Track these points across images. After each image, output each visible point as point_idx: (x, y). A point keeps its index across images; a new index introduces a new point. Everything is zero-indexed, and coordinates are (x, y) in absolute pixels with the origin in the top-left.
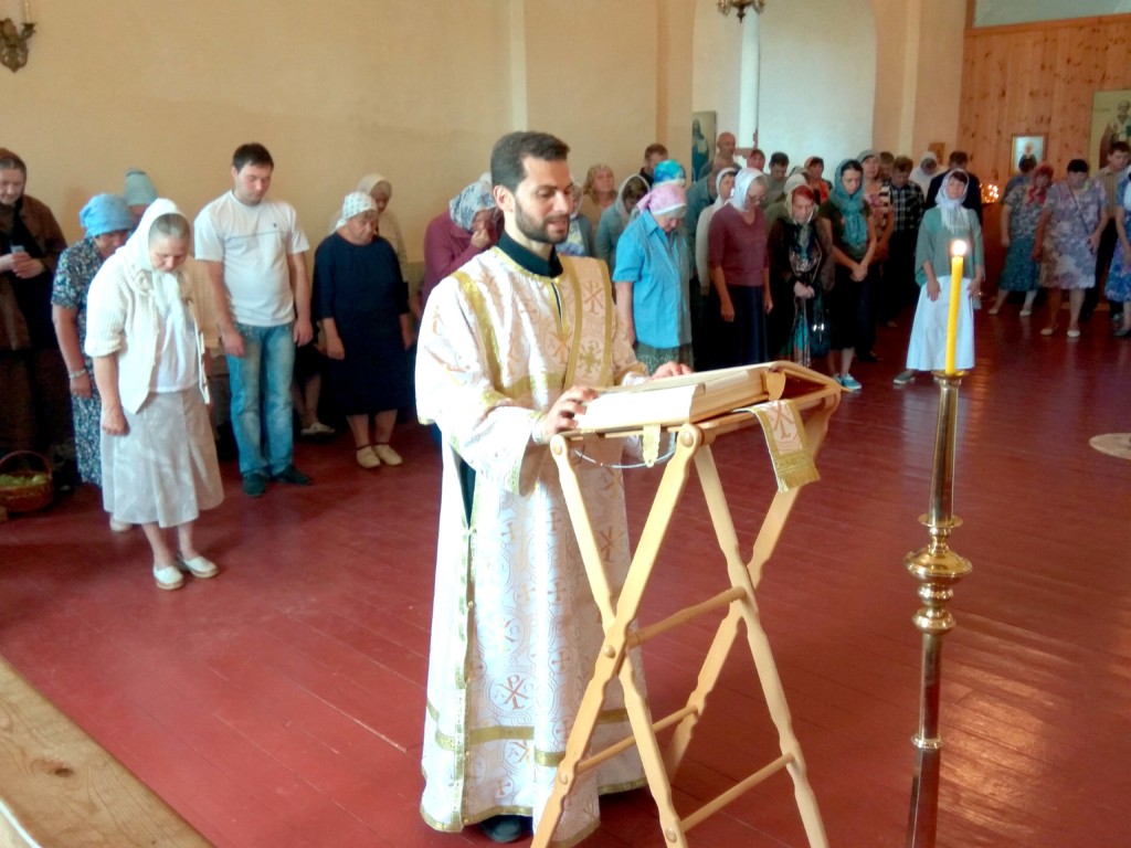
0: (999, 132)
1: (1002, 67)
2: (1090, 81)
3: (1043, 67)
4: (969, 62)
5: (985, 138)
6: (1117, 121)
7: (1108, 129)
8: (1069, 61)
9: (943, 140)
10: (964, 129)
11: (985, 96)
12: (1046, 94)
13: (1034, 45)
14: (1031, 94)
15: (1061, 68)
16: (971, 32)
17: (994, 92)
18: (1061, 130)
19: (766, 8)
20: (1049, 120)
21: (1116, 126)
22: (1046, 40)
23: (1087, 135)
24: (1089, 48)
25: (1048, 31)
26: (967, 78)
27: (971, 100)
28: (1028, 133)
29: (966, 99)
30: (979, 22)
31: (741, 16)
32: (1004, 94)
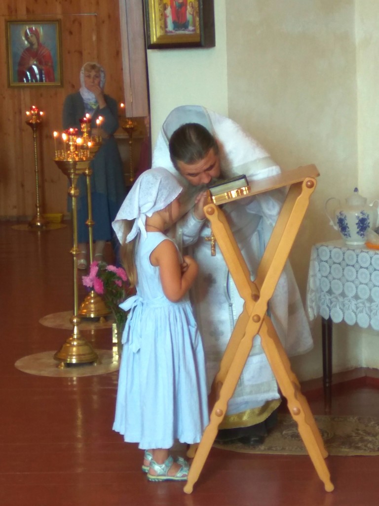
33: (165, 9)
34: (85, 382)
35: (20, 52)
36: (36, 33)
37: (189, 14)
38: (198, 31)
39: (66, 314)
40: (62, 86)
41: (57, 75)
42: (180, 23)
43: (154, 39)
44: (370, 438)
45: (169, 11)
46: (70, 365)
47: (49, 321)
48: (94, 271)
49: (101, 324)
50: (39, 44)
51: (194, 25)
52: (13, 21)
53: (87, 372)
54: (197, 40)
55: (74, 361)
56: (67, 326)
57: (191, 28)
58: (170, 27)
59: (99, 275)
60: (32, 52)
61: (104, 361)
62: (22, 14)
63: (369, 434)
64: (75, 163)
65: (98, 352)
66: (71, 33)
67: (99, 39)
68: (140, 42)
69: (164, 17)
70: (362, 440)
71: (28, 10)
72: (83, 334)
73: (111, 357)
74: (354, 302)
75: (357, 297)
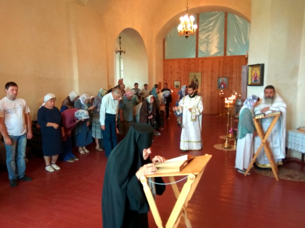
0: (171, 80)
1: (171, 67)
2: (188, 71)
3: (179, 68)
4: (164, 66)
5: (168, 81)
6: (194, 79)
7: (192, 80)
8: (184, 67)
9: (161, 81)
10: (164, 79)
11: (168, 73)
12: (180, 73)
13: (177, 63)
14: (177, 73)
15: (182, 67)
16: (165, 60)
17: (170, 72)
18: (183, 80)
19: (126, 53)
20: (181, 78)
21: (194, 80)
22: (179, 62)
23: (188, 81)
24: (187, 64)
25: (180, 60)
26: (164, 69)
27: (165, 73)
28: (177, 81)
29: (164, 73)
30: (166, 58)
31: (120, 54)
32: (172, 73)
33: (252, 77)
34: (228, 152)
35: (220, 83)
36: (223, 80)
37: (258, 79)
38: (260, 82)
39: (225, 136)
40: (228, 90)
41: (227, 87)
42: (256, 80)
43: (249, 84)
44: (296, 176)
45: (253, 78)
46: (225, 148)
47: (221, 137)
48: (232, 129)
49: (232, 139)
50: (224, 82)
51: (259, 81)
52: (219, 77)
53: (229, 150)
54: (259, 84)
55: (226, 147)
56: (225, 139)
57: (258, 82)
58: (253, 81)
59: (233, 130)
60: (222, 83)
61: (232, 147)
62: (221, 76)
63: (296, 175)
64: (229, 108)
65: (231, 145)
66: (230, 79)
67: (236, 81)
68: (246, 84)
69: (252, 79)
70: (294, 177)
71: (222, 75)
72: (228, 141)
73: (234, 147)
74: (294, 144)
75: (295, 143)
